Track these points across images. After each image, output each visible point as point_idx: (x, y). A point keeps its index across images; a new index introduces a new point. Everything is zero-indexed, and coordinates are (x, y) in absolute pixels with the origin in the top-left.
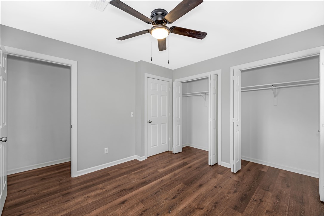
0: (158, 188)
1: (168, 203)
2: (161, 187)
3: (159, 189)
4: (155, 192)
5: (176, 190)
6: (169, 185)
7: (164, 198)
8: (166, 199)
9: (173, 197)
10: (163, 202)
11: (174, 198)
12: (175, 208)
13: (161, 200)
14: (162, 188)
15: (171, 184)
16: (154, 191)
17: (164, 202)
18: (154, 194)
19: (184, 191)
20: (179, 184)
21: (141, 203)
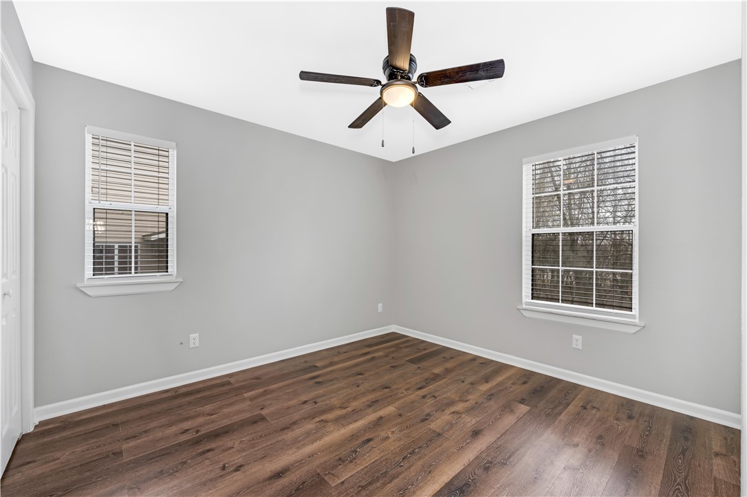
0: (409, 467)
1: (383, 430)
2: (401, 474)
3: (406, 466)
4: (415, 457)
5: (358, 462)
6: (377, 479)
7: (390, 440)
8: (388, 438)
9: (371, 443)
10: (393, 432)
11: (369, 440)
12: (369, 423)
13: (398, 436)
14: (399, 469)
15: (370, 483)
16: (420, 458)
17: (390, 433)
18: (417, 450)
19: (337, 458)
20: (343, 483)
21: (437, 430)
